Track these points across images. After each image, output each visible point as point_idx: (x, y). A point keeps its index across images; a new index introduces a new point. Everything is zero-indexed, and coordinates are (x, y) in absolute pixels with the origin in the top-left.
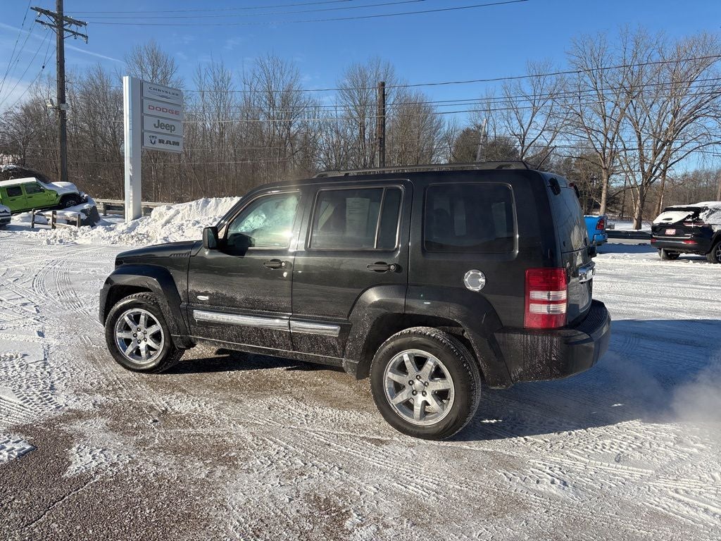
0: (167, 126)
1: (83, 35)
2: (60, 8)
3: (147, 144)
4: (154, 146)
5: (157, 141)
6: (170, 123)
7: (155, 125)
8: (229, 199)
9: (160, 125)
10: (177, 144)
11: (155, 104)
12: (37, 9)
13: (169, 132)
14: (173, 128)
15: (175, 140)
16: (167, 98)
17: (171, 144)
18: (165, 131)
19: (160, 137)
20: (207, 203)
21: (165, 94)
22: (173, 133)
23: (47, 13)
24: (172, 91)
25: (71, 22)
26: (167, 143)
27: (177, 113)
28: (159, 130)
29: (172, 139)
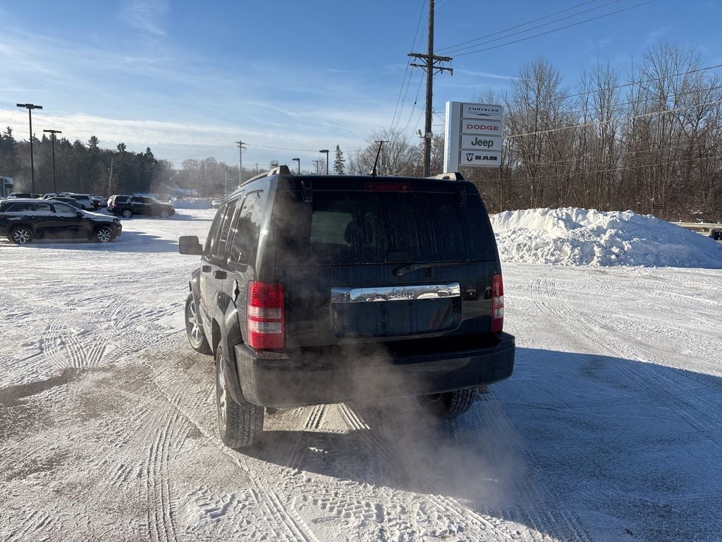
0: (485, 143)
1: (448, 69)
2: (431, 49)
3: (464, 162)
4: (471, 163)
5: (474, 157)
6: (488, 139)
7: (472, 143)
8: (532, 210)
9: (478, 142)
10: (495, 158)
11: (473, 122)
12: (412, 55)
13: (486, 148)
14: (491, 144)
15: (493, 155)
16: (486, 115)
17: (487, 159)
18: (482, 147)
19: (477, 154)
20: (510, 215)
21: (484, 112)
22: (491, 148)
23: (420, 56)
24: (491, 108)
25: (440, 59)
26: (484, 159)
27: (496, 128)
28: (477, 147)
29: (489, 154)
